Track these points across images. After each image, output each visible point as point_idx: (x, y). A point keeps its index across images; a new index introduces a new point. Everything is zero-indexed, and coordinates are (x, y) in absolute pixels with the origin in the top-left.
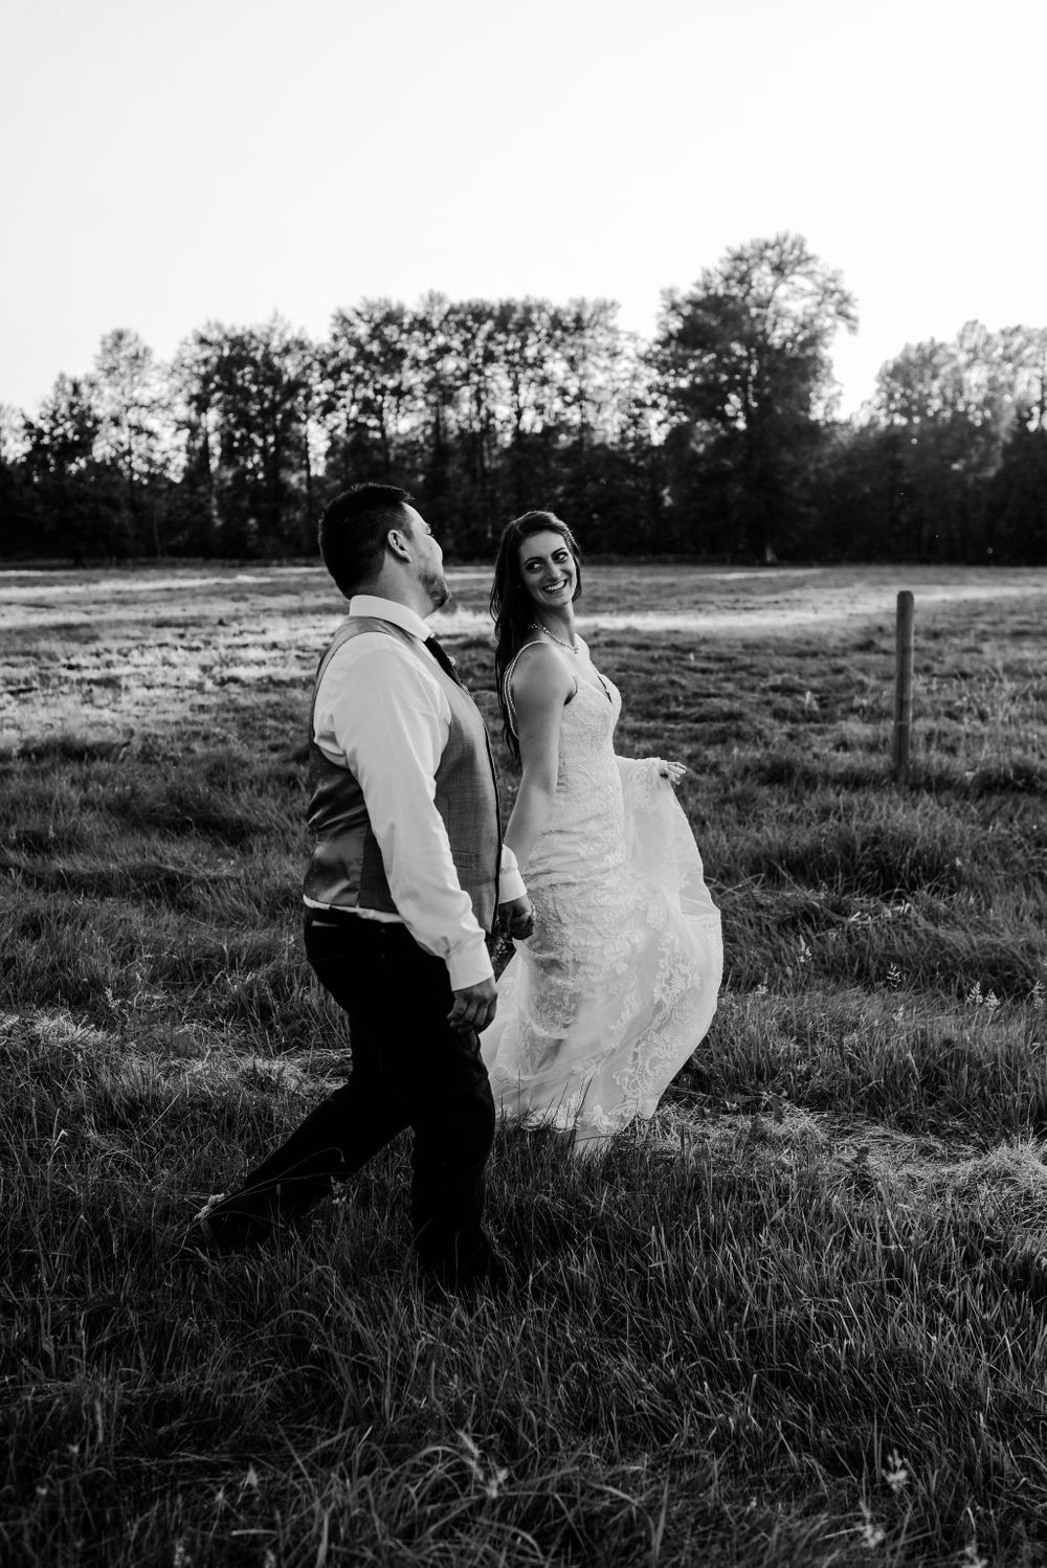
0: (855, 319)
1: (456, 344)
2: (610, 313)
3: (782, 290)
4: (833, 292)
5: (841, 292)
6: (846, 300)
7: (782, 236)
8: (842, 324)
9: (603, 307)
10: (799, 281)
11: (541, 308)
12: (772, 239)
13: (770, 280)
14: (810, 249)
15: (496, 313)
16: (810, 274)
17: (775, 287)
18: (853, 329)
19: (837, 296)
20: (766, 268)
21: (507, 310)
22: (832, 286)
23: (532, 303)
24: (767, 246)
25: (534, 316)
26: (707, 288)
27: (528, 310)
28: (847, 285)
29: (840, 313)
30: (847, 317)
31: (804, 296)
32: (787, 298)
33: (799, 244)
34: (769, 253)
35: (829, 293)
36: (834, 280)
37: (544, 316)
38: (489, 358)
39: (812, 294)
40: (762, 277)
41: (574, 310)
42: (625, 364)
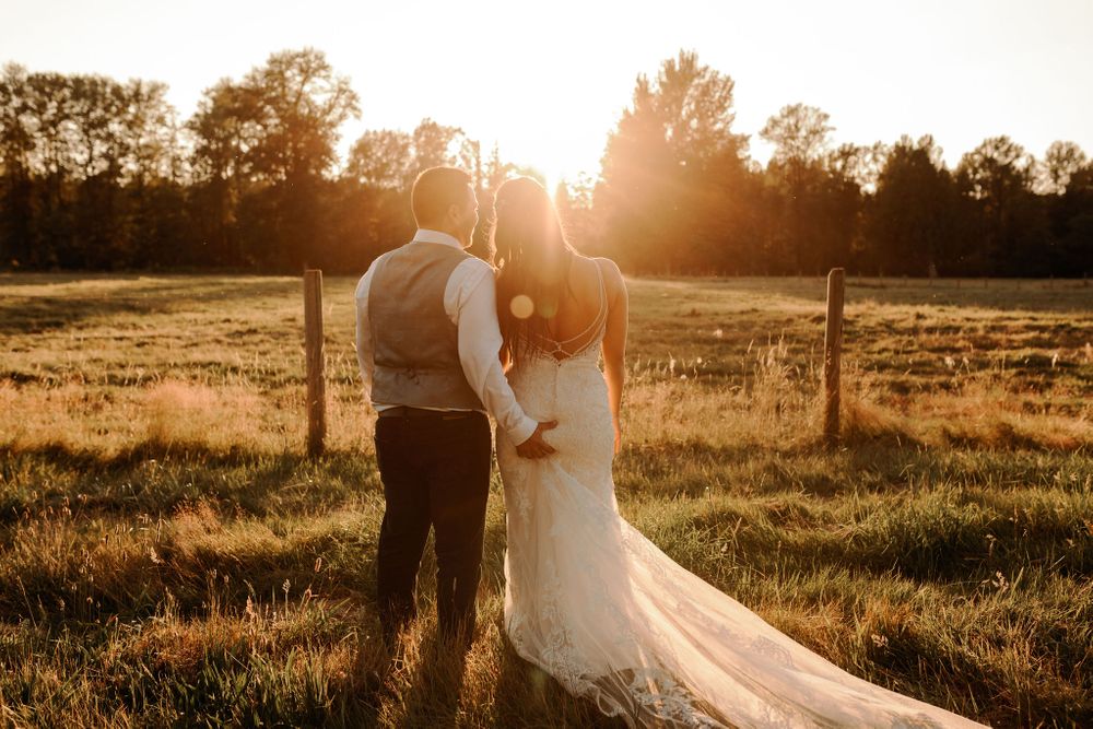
0: (359, 111)
1: (30, 103)
2: (161, 92)
3: (307, 88)
4: (345, 91)
5: (351, 92)
6: (353, 97)
7: (308, 48)
8: (349, 112)
9: (155, 89)
10: (317, 81)
11: (104, 84)
12: (300, 50)
13: (299, 79)
14: (327, 60)
15: (70, 83)
16: (327, 77)
17: (303, 83)
18: (357, 117)
19: (347, 93)
20: (296, 71)
21: (78, 82)
22: (344, 86)
23: (97, 78)
24: (297, 56)
25: (100, 89)
26: (254, 79)
27: (94, 83)
28: (353, 87)
29: (349, 106)
30: (355, 108)
31: (326, 92)
32: (311, 91)
33: (319, 57)
34: (298, 60)
35: (341, 91)
36: (346, 84)
37: (108, 90)
38: (62, 116)
39: (332, 91)
40: (293, 76)
41: (133, 86)
42: (165, 130)
